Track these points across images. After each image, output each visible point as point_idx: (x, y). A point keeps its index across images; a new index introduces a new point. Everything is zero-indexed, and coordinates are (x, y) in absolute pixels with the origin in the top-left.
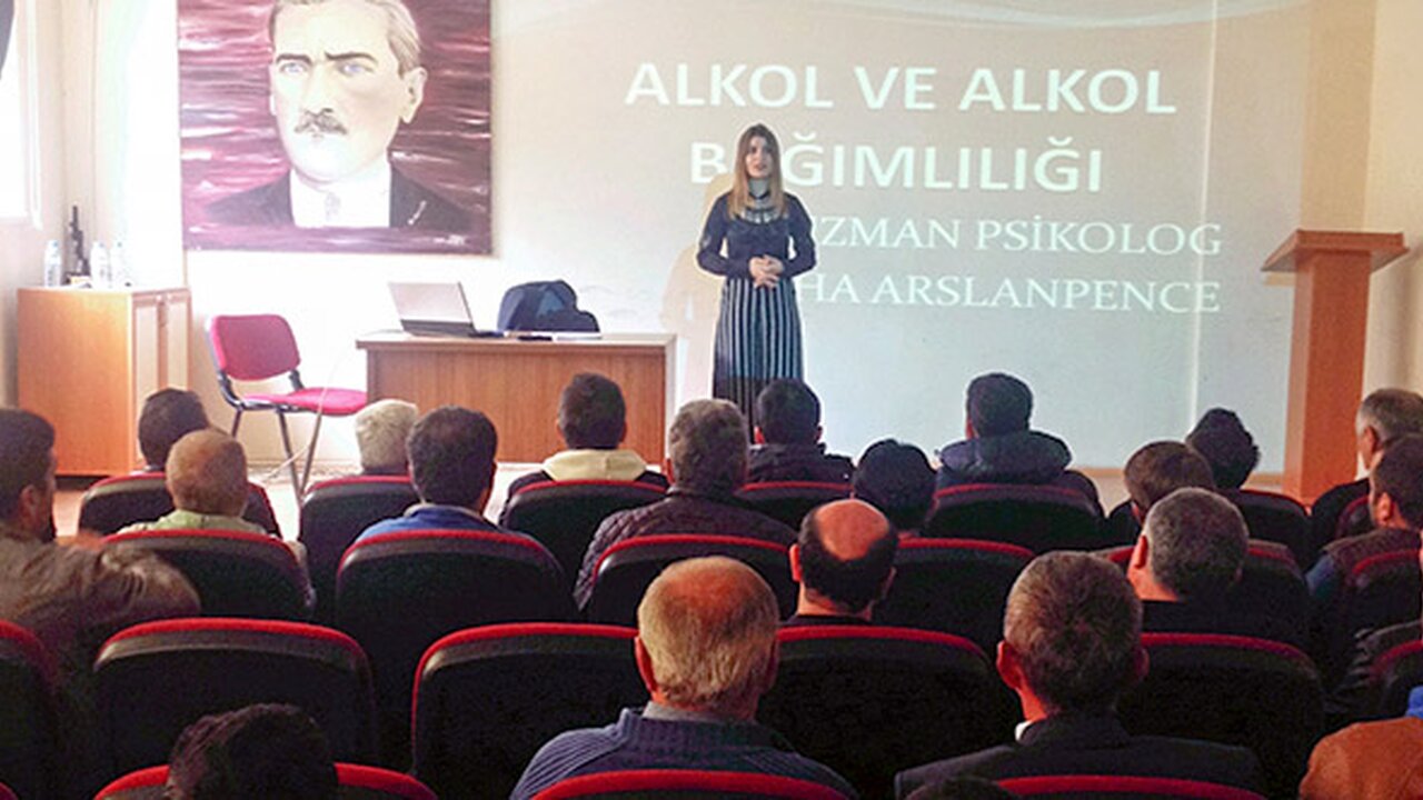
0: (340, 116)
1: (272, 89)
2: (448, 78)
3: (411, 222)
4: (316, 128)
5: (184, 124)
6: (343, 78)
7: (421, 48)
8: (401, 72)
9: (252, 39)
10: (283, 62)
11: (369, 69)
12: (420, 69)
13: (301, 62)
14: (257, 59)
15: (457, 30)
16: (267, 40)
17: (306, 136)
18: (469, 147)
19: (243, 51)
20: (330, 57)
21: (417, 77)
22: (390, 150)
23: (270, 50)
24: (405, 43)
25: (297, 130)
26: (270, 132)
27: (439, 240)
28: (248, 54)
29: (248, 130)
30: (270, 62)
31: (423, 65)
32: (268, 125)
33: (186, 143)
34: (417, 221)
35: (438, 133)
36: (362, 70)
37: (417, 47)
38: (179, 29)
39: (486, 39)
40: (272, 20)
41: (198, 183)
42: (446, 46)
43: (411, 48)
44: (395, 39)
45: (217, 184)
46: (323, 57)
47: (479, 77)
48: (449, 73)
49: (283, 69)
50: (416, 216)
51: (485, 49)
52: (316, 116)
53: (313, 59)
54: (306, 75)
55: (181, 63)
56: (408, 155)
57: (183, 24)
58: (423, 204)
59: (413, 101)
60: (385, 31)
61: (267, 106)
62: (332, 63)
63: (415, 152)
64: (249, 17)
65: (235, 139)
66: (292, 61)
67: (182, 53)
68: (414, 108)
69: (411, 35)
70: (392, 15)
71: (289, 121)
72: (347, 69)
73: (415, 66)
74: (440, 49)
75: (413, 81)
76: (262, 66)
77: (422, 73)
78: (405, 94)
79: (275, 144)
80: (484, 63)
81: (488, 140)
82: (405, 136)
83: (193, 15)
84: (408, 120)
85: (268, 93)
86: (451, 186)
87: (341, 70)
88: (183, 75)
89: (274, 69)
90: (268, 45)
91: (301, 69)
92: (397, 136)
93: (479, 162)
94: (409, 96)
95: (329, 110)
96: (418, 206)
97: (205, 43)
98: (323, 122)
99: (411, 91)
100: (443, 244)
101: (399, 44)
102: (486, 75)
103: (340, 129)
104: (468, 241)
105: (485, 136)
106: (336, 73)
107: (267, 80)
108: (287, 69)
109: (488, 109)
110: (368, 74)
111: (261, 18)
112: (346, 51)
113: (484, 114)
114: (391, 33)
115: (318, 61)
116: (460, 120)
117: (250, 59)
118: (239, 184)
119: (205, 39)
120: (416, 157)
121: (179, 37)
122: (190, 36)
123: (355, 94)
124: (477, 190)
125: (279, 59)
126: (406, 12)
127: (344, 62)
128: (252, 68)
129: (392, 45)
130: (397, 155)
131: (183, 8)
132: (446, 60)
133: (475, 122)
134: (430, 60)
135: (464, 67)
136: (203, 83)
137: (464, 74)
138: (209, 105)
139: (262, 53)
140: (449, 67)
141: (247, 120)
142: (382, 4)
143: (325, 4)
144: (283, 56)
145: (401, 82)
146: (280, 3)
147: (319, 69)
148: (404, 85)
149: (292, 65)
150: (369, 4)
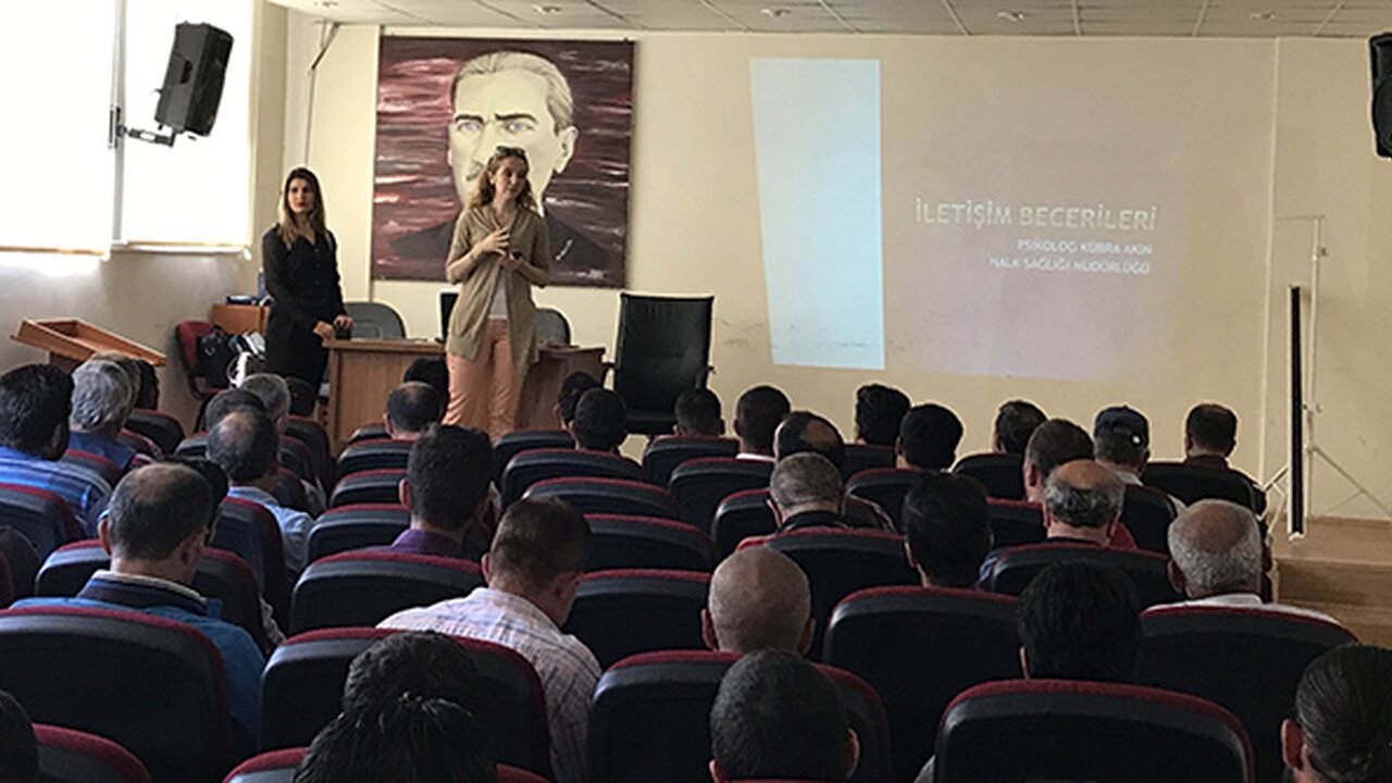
1: (451, 145)
2: (595, 135)
3: (558, 258)
5: (377, 173)
6: (510, 137)
7: (574, 110)
8: (557, 131)
9: (436, 103)
10: (461, 122)
11: (530, 128)
12: (573, 128)
13: (476, 122)
14: (439, 119)
15: (604, 95)
16: (449, 104)
18: (610, 193)
19: (429, 112)
20: (499, 118)
21: (570, 134)
22: (544, 196)
23: (450, 111)
24: (562, 106)
25: (469, 179)
27: (582, 274)
28: (434, 115)
29: (430, 179)
30: (450, 121)
31: (575, 125)
33: (378, 189)
34: (563, 258)
35: (585, 182)
36: (524, 128)
37: (571, 110)
38: (379, 94)
39: (627, 103)
40: (454, 88)
41: (386, 222)
42: (595, 109)
43: (566, 110)
44: (552, 102)
45: (401, 224)
46: (493, 118)
47: (620, 135)
48: (595, 131)
50: (563, 253)
51: (626, 111)
53: (485, 119)
54: (478, 133)
55: (379, 122)
56: (559, 200)
57: (382, 90)
58: (569, 243)
59: (565, 155)
60: (543, 100)
61: (446, 158)
62: (500, 123)
63: (565, 198)
64: (436, 85)
65: (418, 185)
66: (467, 121)
67: (379, 114)
68: (566, 160)
69: (567, 100)
70: (552, 83)
71: (463, 171)
72: (512, 127)
73: (568, 125)
74: (591, 112)
75: (566, 138)
76: (443, 125)
77: (574, 131)
78: (559, 149)
79: (451, 191)
80: (628, 123)
81: (626, 188)
82: (557, 185)
83: (390, 83)
84: (560, 170)
85: (447, 148)
86: (593, 228)
87: (507, 128)
88: (379, 133)
89: (453, 127)
90: (448, 107)
91: (475, 128)
92: (550, 185)
93: (620, 206)
94: (563, 151)
96: (565, 243)
97: (398, 105)
99: (564, 146)
101: (556, 106)
102: (628, 134)
105: (626, 184)
106: (503, 131)
107: (447, 137)
108: (464, 128)
109: (628, 162)
110: (530, 132)
112: (512, 112)
113: (624, 166)
114: (549, 98)
115: (489, 121)
116: (603, 171)
117: (434, 119)
118: (419, 222)
119: (399, 102)
120: (565, 203)
121: (378, 101)
122: (387, 100)
124: (615, 231)
125: (457, 119)
126: (563, 80)
127: (508, 122)
128: (433, 126)
129: (550, 109)
131: (383, 77)
132: (594, 120)
133: (616, 173)
134: (580, 120)
135: (609, 126)
136: (395, 140)
137: (610, 132)
138: (400, 158)
139: (443, 114)
140: (596, 126)
141: (429, 170)
142: (544, 74)
143: (497, 74)
144: (461, 117)
145: (556, 139)
146: (461, 73)
147: (489, 127)
148: (559, 141)
149: (467, 124)
150: (532, 74)
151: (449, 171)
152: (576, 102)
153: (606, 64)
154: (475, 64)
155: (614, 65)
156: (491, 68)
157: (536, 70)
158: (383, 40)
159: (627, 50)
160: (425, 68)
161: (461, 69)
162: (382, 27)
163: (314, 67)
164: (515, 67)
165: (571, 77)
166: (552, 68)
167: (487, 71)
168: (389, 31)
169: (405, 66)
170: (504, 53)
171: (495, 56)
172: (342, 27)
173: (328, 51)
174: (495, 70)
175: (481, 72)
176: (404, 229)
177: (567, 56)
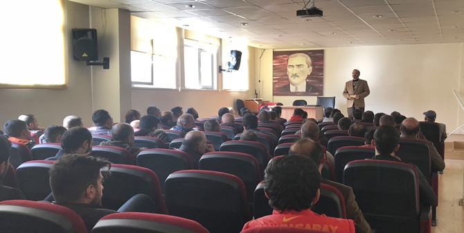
0: (298, 75)
2: (316, 68)
3: (309, 91)
5: (273, 77)
8: (308, 67)
9: (284, 63)
15: (317, 60)
16: (287, 63)
17: (292, 78)
18: (319, 79)
19: (283, 65)
20: (297, 65)
21: (311, 68)
27: (314, 94)
33: (274, 79)
35: (314, 77)
38: (273, 62)
39: (322, 61)
40: (288, 60)
41: (275, 85)
43: (310, 63)
47: (321, 67)
54: (293, 68)
61: (286, 73)
63: (311, 80)
64: (284, 60)
65: (281, 79)
66: (291, 66)
67: (274, 66)
68: (310, 73)
69: (310, 61)
70: (307, 59)
71: (290, 76)
73: (311, 66)
74: (315, 63)
78: (309, 71)
79: (288, 79)
80: (322, 65)
82: (309, 77)
84: (309, 75)
85: (287, 71)
88: (273, 69)
89: (288, 68)
93: (321, 81)
96: (310, 88)
97: (277, 64)
98: (295, 75)
102: (323, 67)
103: (298, 77)
105: (322, 77)
106: (298, 68)
108: (290, 68)
110: (303, 68)
112: (299, 64)
113: (322, 73)
114: (307, 61)
115: (295, 66)
116: (318, 74)
118: (281, 85)
122: (275, 63)
123: (301, 71)
124: (321, 85)
127: (299, 66)
128: (284, 68)
129: (307, 63)
131: (274, 59)
132: (316, 65)
133: (320, 75)
134: (313, 65)
135: (319, 66)
136: (277, 70)
138: (278, 74)
139: (286, 65)
141: (283, 76)
144: (289, 66)
148: (309, 69)
151: (287, 76)
152: (312, 62)
153: (318, 54)
155: (320, 54)
157: (304, 56)
158: (274, 52)
159: (322, 51)
160: (282, 57)
161: (289, 57)
162: (273, 50)
163: (260, 58)
164: (300, 56)
165: (311, 57)
166: (307, 56)
168: (275, 50)
169: (277, 57)
170: (297, 53)
172: (265, 50)
173: (263, 55)
174: (295, 57)
175: (293, 57)
177: (310, 53)
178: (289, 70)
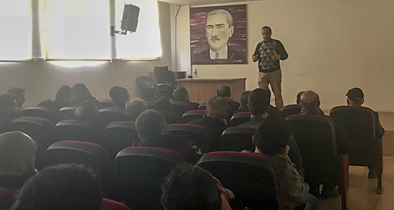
0: (218, 37)
1: (206, 32)
2: (238, 28)
3: (231, 57)
4: (214, 39)
5: (191, 40)
6: (219, 29)
7: (233, 22)
8: (229, 27)
9: (203, 23)
10: (208, 27)
11: (223, 27)
13: (212, 26)
15: (240, 18)
16: (205, 23)
17: (212, 41)
18: (242, 41)
19: (201, 25)
20: (216, 25)
21: (232, 27)
22: (227, 43)
23: (206, 24)
24: (230, 21)
25: (211, 40)
26: (206, 41)
27: (237, 61)
28: (202, 26)
29: (202, 41)
30: (206, 27)
31: (233, 25)
32: (205, 40)
33: (191, 44)
34: (232, 57)
35: (236, 39)
36: (222, 27)
37: (232, 22)
38: (190, 21)
39: (245, 19)
40: (206, 19)
41: (193, 51)
42: (238, 21)
44: (228, 21)
45: (197, 51)
46: (215, 25)
47: (244, 27)
48: (238, 27)
49: (208, 28)
50: (232, 56)
51: (245, 21)
52: (214, 37)
53: (213, 25)
54: (212, 29)
55: (191, 28)
56: (231, 44)
57: (191, 21)
58: (234, 54)
59: (232, 33)
60: (226, 19)
61: (205, 35)
62: (217, 26)
63: (232, 43)
64: (202, 18)
65: (200, 42)
66: (210, 26)
67: (191, 26)
68: (232, 34)
69: (231, 19)
70: (228, 16)
71: (209, 38)
72: (220, 27)
73: (232, 26)
74: (236, 22)
75: (232, 29)
78: (230, 32)
79: (207, 43)
80: (245, 24)
81: (245, 40)
82: (230, 40)
84: (231, 37)
86: (239, 50)
87: (218, 27)
88: (191, 31)
89: (207, 28)
92: (229, 40)
93: (245, 44)
94: (231, 32)
95: (216, 36)
96: (233, 54)
97: (194, 24)
98: (215, 38)
99: (231, 31)
100: (237, 62)
101: (229, 21)
102: (246, 27)
103: (218, 40)
104: (242, 61)
105: (245, 39)
106: (217, 28)
107: (205, 30)
110: (223, 28)
111: (204, 18)
112: (219, 24)
113: (245, 35)
114: (227, 20)
115: (214, 26)
116: (240, 36)
117: (203, 27)
120: (232, 44)
121: (190, 23)
122: (192, 23)
123: (222, 32)
124: (244, 50)
126: (230, 15)
127: (219, 26)
130: (229, 44)
131: (191, 18)
132: (238, 24)
133: (243, 36)
134: (235, 24)
135: (241, 25)
136: (194, 32)
137: (241, 27)
138: (195, 36)
140: (238, 26)
141: (202, 39)
142: (226, 14)
143: (216, 15)
144: (208, 26)
145: (229, 29)
146: (208, 15)
147: (214, 28)
148: (230, 30)
149: (210, 27)
150: (223, 14)
151: (207, 38)
152: (233, 20)
153: (240, 10)
154: (211, 13)
155: (242, 10)
156: (214, 13)
157: (224, 13)
158: (190, 9)
159: (245, 6)
160: (200, 15)
161: (208, 14)
162: (190, 6)
163: (176, 16)
164: (219, 13)
165: (232, 14)
166: (228, 12)
167: (213, 14)
168: (192, 7)
169: (195, 15)
170: (217, 10)
171: (215, 11)
172: (182, 7)
173: (179, 13)
174: (215, 14)
175: (212, 15)
176: (197, 53)
177: (231, 9)
178: (209, 31)
